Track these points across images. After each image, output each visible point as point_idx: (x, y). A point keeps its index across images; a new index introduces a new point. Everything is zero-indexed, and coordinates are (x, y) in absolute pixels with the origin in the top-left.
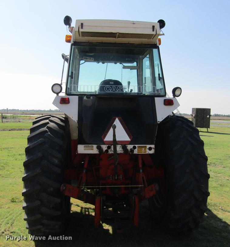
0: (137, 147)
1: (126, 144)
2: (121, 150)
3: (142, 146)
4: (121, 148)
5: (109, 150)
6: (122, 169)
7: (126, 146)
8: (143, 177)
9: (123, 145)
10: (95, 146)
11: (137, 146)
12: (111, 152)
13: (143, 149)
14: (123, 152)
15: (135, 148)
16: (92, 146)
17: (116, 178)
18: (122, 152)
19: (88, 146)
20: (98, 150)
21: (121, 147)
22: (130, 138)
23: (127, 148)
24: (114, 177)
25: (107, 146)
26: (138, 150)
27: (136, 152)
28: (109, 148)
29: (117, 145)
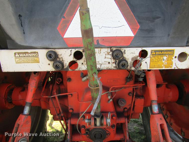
0: (149, 54)
1: (121, 45)
2: (110, 60)
3: (161, 51)
4: (110, 57)
5: (79, 62)
7: (123, 50)
9: (114, 49)
10: (43, 53)
11: (149, 50)
12: (82, 66)
13: (165, 58)
14: (114, 65)
15: (144, 54)
16: (35, 53)
17: (98, 124)
18: (112, 66)
19: (25, 53)
20: (51, 63)
21: (108, 54)
22: (133, 29)
23: (125, 56)
24: (93, 121)
25: (74, 51)
26: (151, 61)
27: (145, 65)
28: (78, 55)
29: (97, 50)
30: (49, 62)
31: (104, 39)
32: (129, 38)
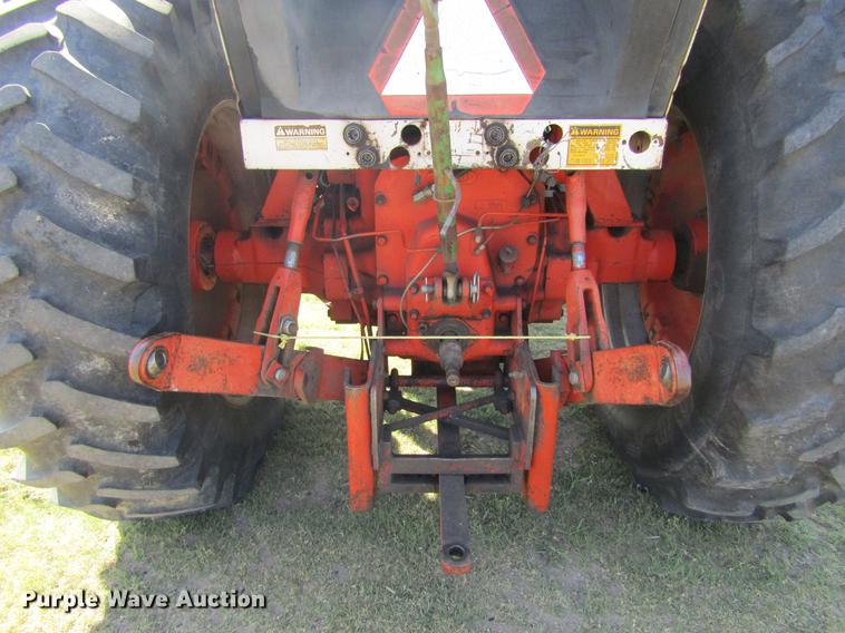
0: (565, 131)
1: (505, 112)
2: (479, 148)
3: (593, 128)
4: (480, 139)
5: (413, 150)
6: (482, 247)
7: (508, 124)
8: (587, 293)
9: (490, 122)
10: (335, 128)
11: (564, 124)
12: (420, 158)
13: (601, 143)
14: (489, 158)
15: (553, 135)
16: (318, 127)
17: (451, 293)
18: (484, 161)
19: (298, 127)
20: (353, 151)
21: (477, 132)
22: (531, 78)
23: (513, 137)
24: (438, 288)
25: (402, 124)
26: (570, 149)
27: (558, 158)
28: (411, 135)
29: (452, 124)
30: (348, 149)
31: (467, 99)
32: (522, 98)
